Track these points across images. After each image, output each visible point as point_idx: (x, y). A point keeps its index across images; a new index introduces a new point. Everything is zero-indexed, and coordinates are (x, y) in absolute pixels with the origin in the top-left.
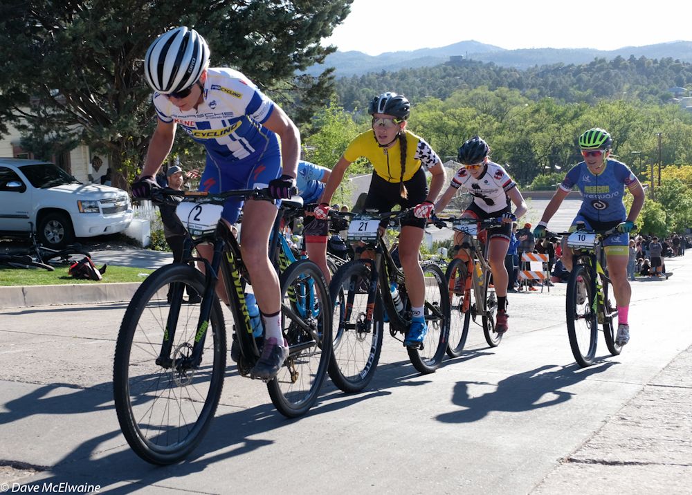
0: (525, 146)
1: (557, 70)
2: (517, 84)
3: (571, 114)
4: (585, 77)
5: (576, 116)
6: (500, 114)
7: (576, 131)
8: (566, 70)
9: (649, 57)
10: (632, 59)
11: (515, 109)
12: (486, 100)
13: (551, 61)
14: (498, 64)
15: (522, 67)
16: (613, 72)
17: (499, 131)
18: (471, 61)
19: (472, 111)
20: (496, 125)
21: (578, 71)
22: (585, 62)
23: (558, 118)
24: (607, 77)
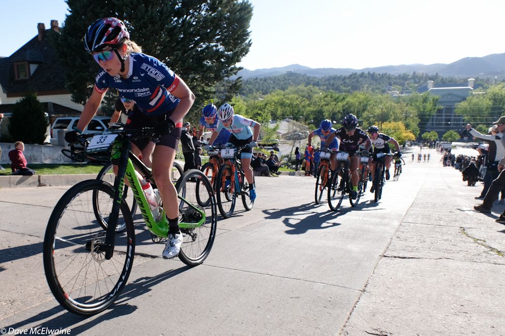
0: (321, 112)
1: (335, 78)
2: (317, 84)
3: (341, 98)
4: (347, 81)
5: (344, 99)
6: (309, 97)
7: (343, 106)
8: (339, 78)
9: (377, 73)
10: (369, 73)
11: (316, 96)
12: (303, 91)
13: (332, 74)
14: (308, 75)
15: (319, 76)
16: (360, 79)
17: (309, 105)
18: (296, 74)
19: (296, 96)
20: (307, 102)
21: (344, 79)
22: (348, 75)
23: (336, 100)
24: (357, 81)
